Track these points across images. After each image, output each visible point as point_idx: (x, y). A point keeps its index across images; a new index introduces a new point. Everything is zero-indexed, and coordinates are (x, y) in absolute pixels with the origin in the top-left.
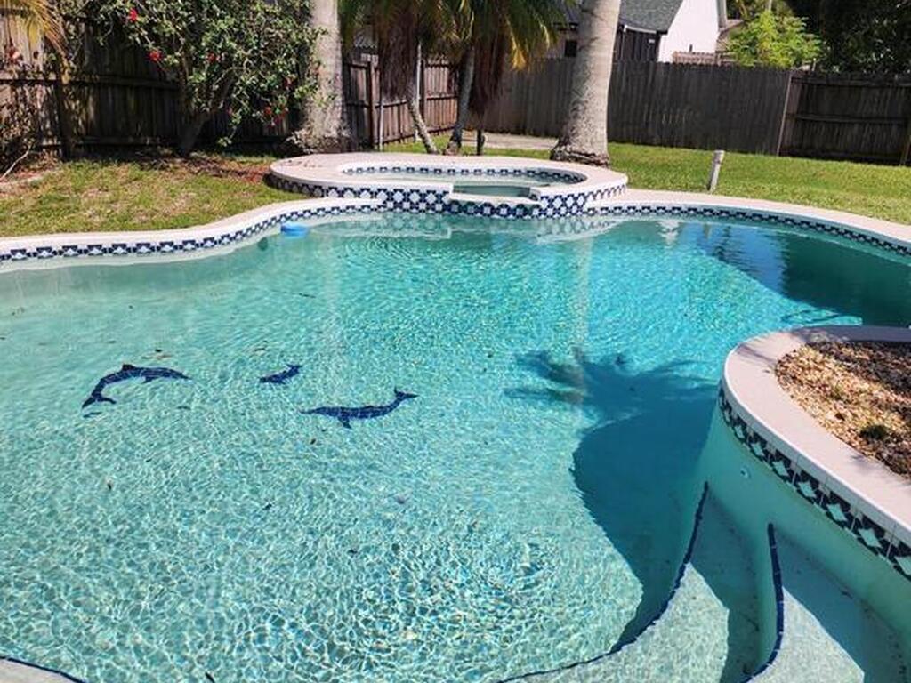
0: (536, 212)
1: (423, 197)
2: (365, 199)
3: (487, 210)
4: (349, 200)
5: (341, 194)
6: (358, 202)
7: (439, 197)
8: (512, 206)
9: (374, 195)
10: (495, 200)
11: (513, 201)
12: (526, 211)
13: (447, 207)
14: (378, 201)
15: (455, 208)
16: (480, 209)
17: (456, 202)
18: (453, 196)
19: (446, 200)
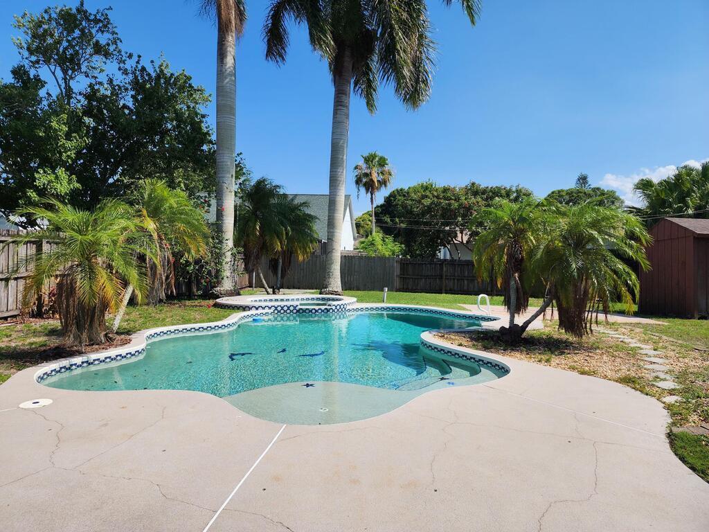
0: (331, 311)
1: (288, 308)
2: (267, 310)
3: (314, 311)
4: (260, 311)
5: (257, 309)
6: (264, 311)
7: (295, 308)
8: (323, 309)
9: (270, 308)
10: (317, 308)
11: (323, 307)
12: (328, 311)
13: (298, 311)
14: (272, 310)
15: (301, 311)
16: (311, 311)
17: (301, 309)
18: (300, 307)
19: (297, 308)
